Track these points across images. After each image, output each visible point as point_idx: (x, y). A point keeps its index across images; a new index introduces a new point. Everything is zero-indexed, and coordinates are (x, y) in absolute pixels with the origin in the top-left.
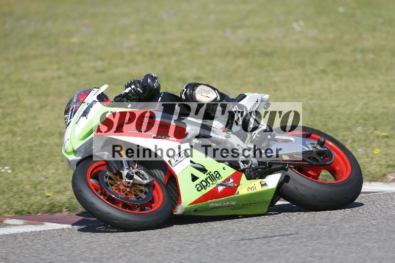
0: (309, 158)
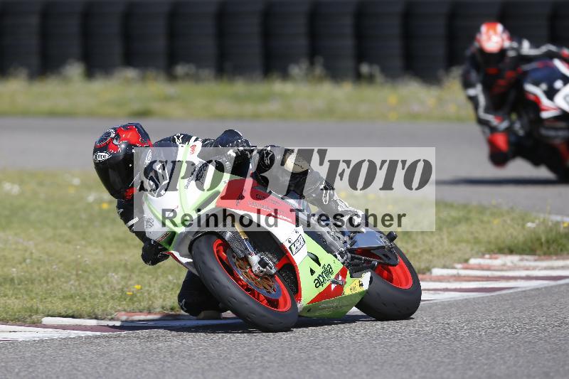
0: (384, 255)
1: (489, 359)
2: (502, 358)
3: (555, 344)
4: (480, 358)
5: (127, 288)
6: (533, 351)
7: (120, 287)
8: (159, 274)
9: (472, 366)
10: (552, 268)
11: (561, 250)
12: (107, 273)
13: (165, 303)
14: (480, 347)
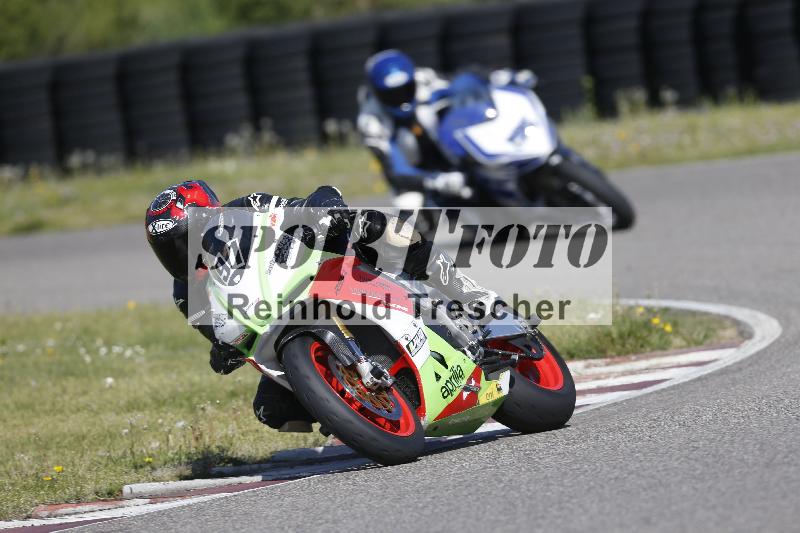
0: (525, 346)
1: (562, 509)
2: (581, 506)
3: (653, 477)
4: (550, 509)
5: (43, 471)
6: (623, 491)
7: (34, 471)
8: (86, 447)
9: (540, 521)
10: (632, 373)
11: (642, 346)
12: (13, 454)
13: (98, 486)
14: (548, 494)
